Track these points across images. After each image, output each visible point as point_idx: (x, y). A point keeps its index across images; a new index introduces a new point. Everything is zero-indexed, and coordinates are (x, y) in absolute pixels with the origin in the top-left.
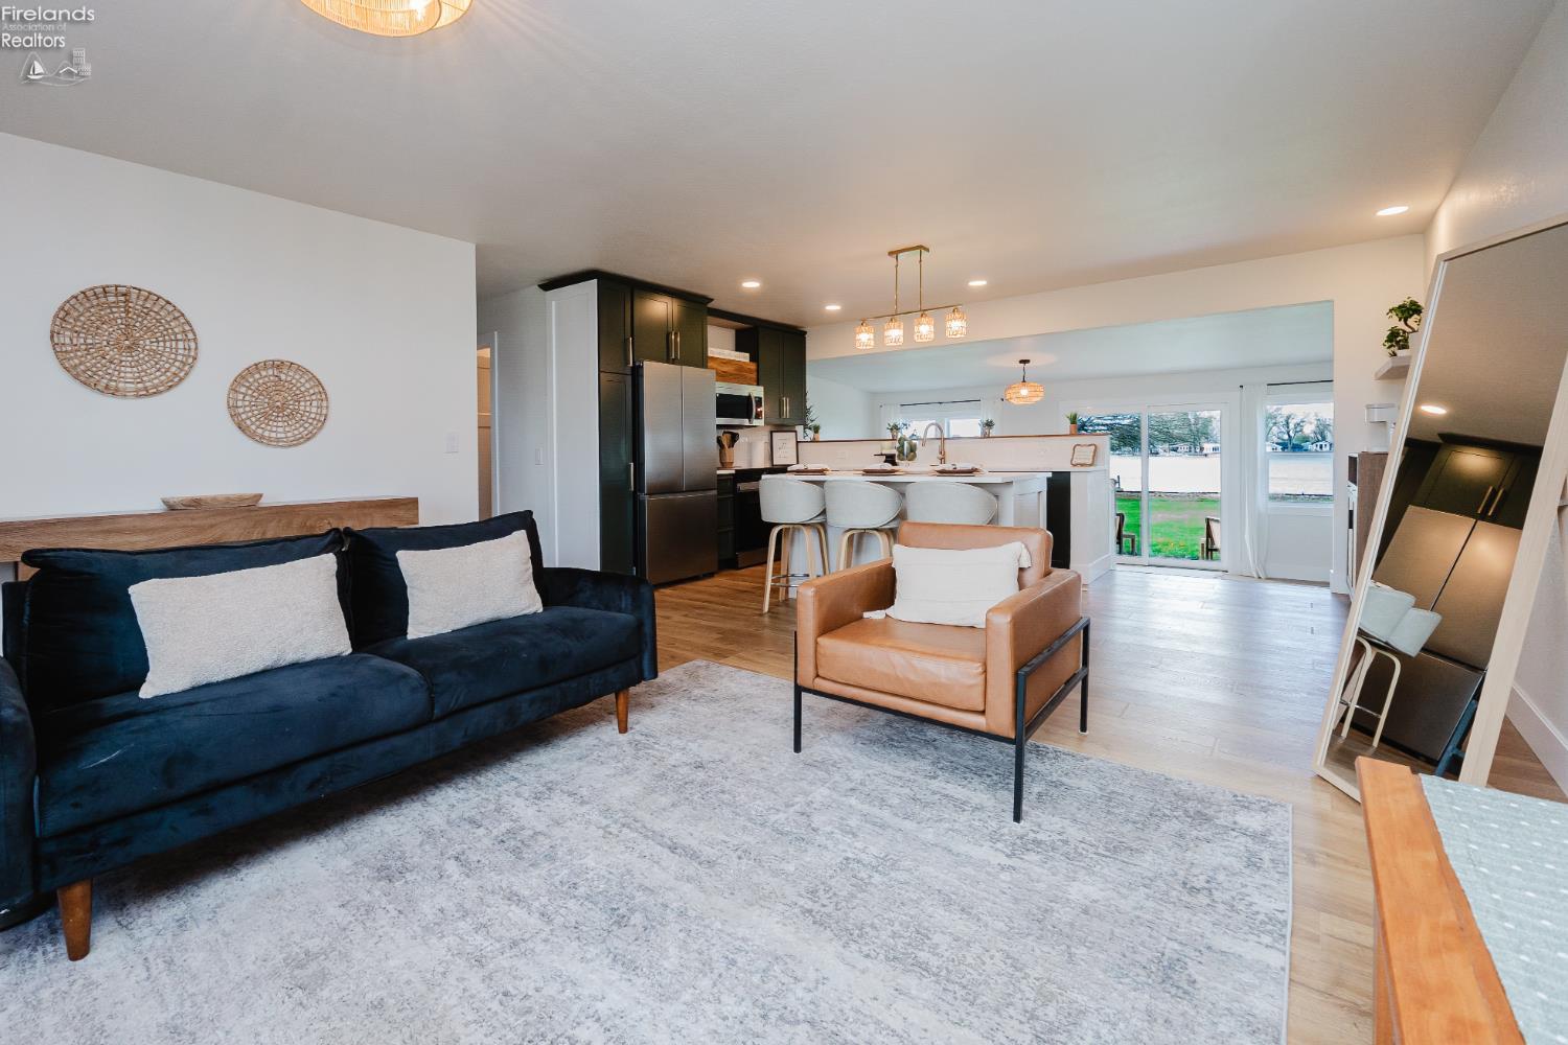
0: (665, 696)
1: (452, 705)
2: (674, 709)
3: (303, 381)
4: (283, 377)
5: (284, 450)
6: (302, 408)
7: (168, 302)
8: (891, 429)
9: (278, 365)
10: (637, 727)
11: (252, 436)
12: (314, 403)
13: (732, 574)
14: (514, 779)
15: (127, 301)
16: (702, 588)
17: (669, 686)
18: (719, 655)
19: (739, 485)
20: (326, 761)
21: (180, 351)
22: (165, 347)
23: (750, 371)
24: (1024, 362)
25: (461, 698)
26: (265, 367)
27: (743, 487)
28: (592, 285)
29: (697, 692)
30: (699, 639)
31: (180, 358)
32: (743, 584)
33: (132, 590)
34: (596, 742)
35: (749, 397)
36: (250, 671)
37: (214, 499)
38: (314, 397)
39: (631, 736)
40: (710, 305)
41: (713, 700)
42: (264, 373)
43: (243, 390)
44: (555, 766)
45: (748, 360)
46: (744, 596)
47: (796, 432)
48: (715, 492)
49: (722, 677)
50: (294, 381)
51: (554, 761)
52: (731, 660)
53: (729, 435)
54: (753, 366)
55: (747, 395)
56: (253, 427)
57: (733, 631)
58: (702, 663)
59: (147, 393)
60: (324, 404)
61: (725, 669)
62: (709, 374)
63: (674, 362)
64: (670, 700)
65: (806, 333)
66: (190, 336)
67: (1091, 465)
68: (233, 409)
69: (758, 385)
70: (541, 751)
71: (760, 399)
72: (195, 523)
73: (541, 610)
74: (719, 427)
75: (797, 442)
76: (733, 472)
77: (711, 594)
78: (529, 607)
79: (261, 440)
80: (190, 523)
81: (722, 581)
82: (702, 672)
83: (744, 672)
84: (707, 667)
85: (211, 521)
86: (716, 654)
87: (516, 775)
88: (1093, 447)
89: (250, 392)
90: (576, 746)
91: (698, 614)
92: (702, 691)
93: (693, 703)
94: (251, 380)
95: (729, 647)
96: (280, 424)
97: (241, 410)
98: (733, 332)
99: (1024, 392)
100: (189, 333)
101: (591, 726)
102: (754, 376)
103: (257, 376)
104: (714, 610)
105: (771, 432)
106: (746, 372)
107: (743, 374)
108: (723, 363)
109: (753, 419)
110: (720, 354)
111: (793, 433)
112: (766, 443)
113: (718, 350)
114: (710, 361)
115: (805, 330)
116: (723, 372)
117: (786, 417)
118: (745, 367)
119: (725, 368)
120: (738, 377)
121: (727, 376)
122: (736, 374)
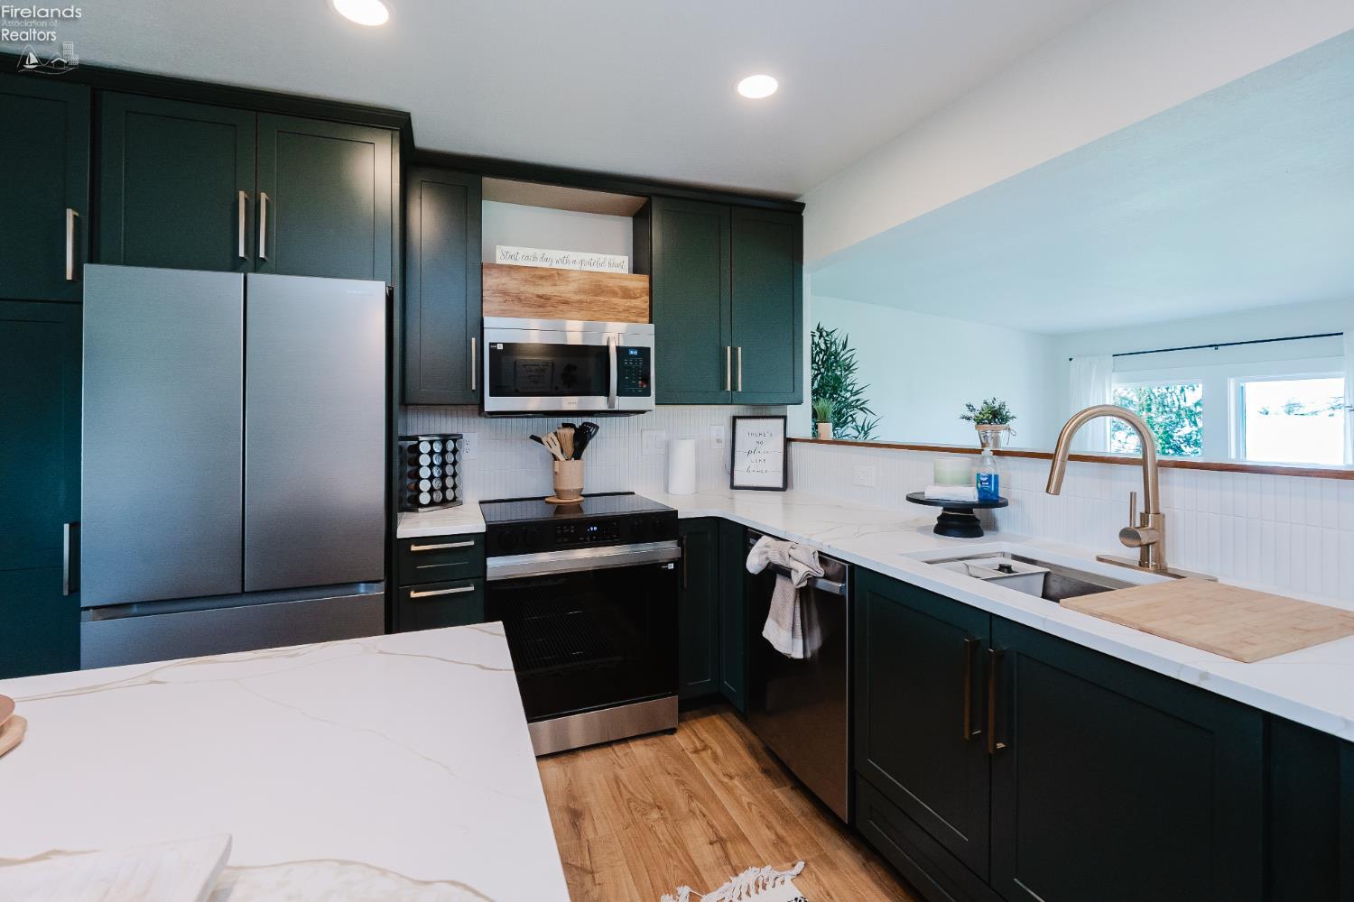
8: (979, 422)
23: (627, 294)
35: (605, 348)
45: (626, 271)
47: (785, 418)
54: (639, 282)
55: (605, 344)
65: (803, 205)
69: (651, 322)
71: (644, 352)
75: (788, 441)
98: (629, 221)
102: (643, 302)
105: (735, 418)
106: (614, 294)
107: (602, 299)
108: (542, 278)
109: (619, 394)
110: (535, 258)
111: (781, 421)
112: (718, 441)
113: (530, 251)
114: (494, 272)
115: (800, 200)
116: (538, 296)
117: (734, 387)
118: (612, 283)
119: (546, 289)
120: (585, 305)
121: (552, 306)
122: (581, 301)
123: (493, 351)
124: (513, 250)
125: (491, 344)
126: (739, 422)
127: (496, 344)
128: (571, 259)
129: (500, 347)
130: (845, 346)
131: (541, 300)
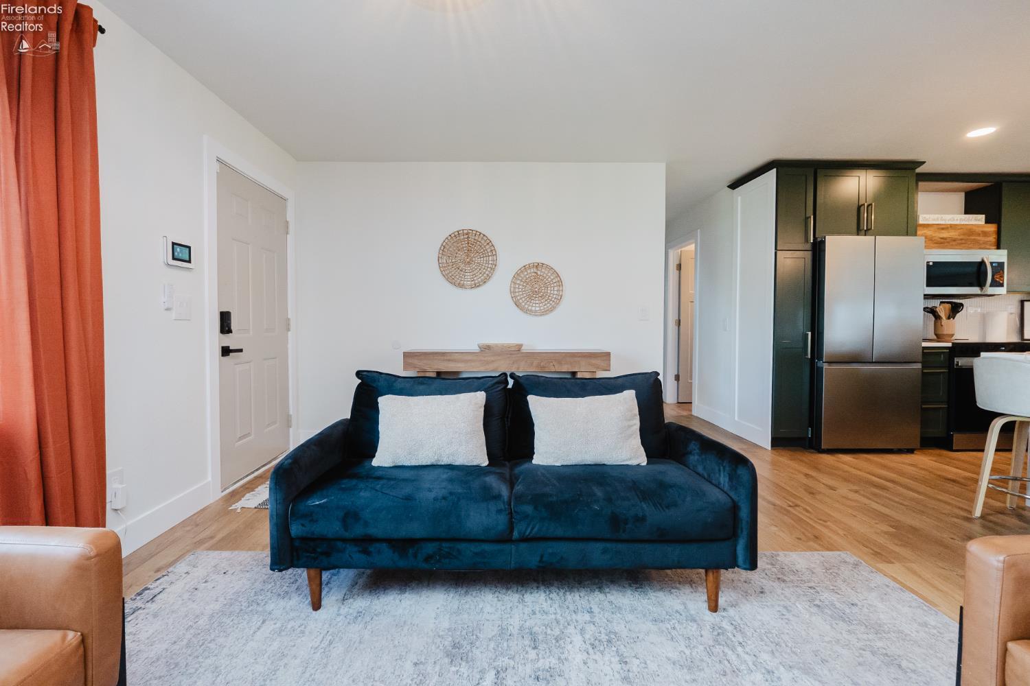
0: (783, 585)
1: (527, 533)
2: (785, 607)
3: (549, 274)
4: (539, 273)
5: (540, 318)
6: (549, 292)
7: (484, 235)
9: (537, 266)
10: (732, 612)
11: (522, 309)
12: (556, 289)
13: (940, 455)
14: (590, 612)
15: (468, 237)
16: (892, 465)
17: (795, 572)
18: (879, 554)
19: (956, 360)
20: (436, 544)
21: (490, 262)
22: (483, 260)
23: (985, 234)
25: (536, 530)
26: (530, 268)
27: (962, 362)
28: (771, 176)
29: (826, 596)
30: (863, 527)
31: (490, 266)
32: (952, 471)
33: (380, 400)
34: (680, 608)
35: (983, 263)
36: (424, 464)
37: (496, 345)
38: (555, 284)
39: (718, 619)
40: (919, 170)
41: (843, 618)
42: (529, 271)
43: (518, 282)
44: (630, 617)
45: (982, 223)
46: (949, 486)
48: (919, 366)
49: (871, 589)
50: (545, 275)
51: (633, 610)
52: (896, 569)
53: (948, 306)
54: (991, 228)
55: (981, 261)
56: (523, 304)
57: (914, 530)
58: (850, 557)
59: (476, 286)
60: (561, 289)
61: (879, 579)
62: (916, 242)
63: (867, 232)
64: (787, 592)
66: (494, 253)
68: (512, 292)
69: (1000, 248)
70: (629, 592)
71: (1001, 263)
72: (486, 359)
73: (644, 463)
74: (927, 297)
76: (950, 345)
77: (901, 474)
78: (630, 459)
79: (526, 311)
80: (483, 359)
81: (925, 461)
82: (846, 572)
83: (908, 596)
84: (856, 565)
85: (492, 358)
86: (876, 554)
87: (596, 609)
89: (522, 283)
90: (661, 604)
91: (875, 495)
92: (834, 598)
93: (814, 610)
94: (522, 276)
95: (897, 549)
96: (537, 302)
97: (517, 294)
98: (963, 195)
100: (493, 252)
101: (687, 586)
102: (993, 239)
103: (526, 273)
104: (899, 495)
105: (1022, 302)
106: (980, 235)
107: (973, 238)
108: (943, 229)
109: (990, 286)
113: (935, 216)
114: (921, 228)
116: (942, 238)
118: (977, 230)
119: (945, 234)
120: (963, 241)
121: (948, 242)
122: (961, 239)
123: (928, 266)
124: (927, 216)
125: (927, 262)
126: (1026, 303)
127: (929, 262)
129: (931, 264)
131: (942, 240)
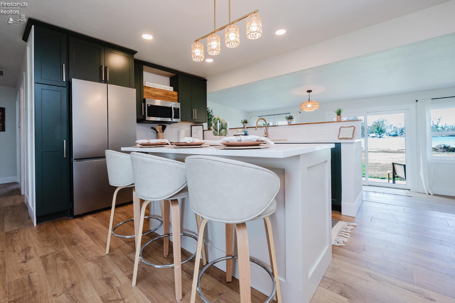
8: (243, 123)
23: (173, 95)
24: (309, 91)
35: (171, 108)
45: (172, 90)
47: (203, 126)
53: (161, 127)
54: (175, 93)
55: (170, 107)
65: (207, 80)
67: (351, 139)
69: (178, 102)
71: (178, 109)
75: (203, 131)
88: (353, 128)
98: (169, 78)
99: (309, 106)
102: (176, 98)
105: (191, 126)
106: (171, 95)
107: (168, 96)
108: (156, 90)
109: (174, 118)
110: (154, 86)
111: (202, 126)
112: (188, 131)
113: (153, 84)
114: (146, 88)
115: (206, 79)
116: (155, 95)
117: (195, 118)
118: (170, 93)
119: (157, 93)
120: (165, 97)
121: (158, 97)
122: (164, 96)
123: (148, 106)
124: (149, 83)
125: (147, 105)
126: (192, 127)
127: (148, 105)
128: (162, 87)
129: (149, 106)
130: (211, 111)
131: (156, 96)
